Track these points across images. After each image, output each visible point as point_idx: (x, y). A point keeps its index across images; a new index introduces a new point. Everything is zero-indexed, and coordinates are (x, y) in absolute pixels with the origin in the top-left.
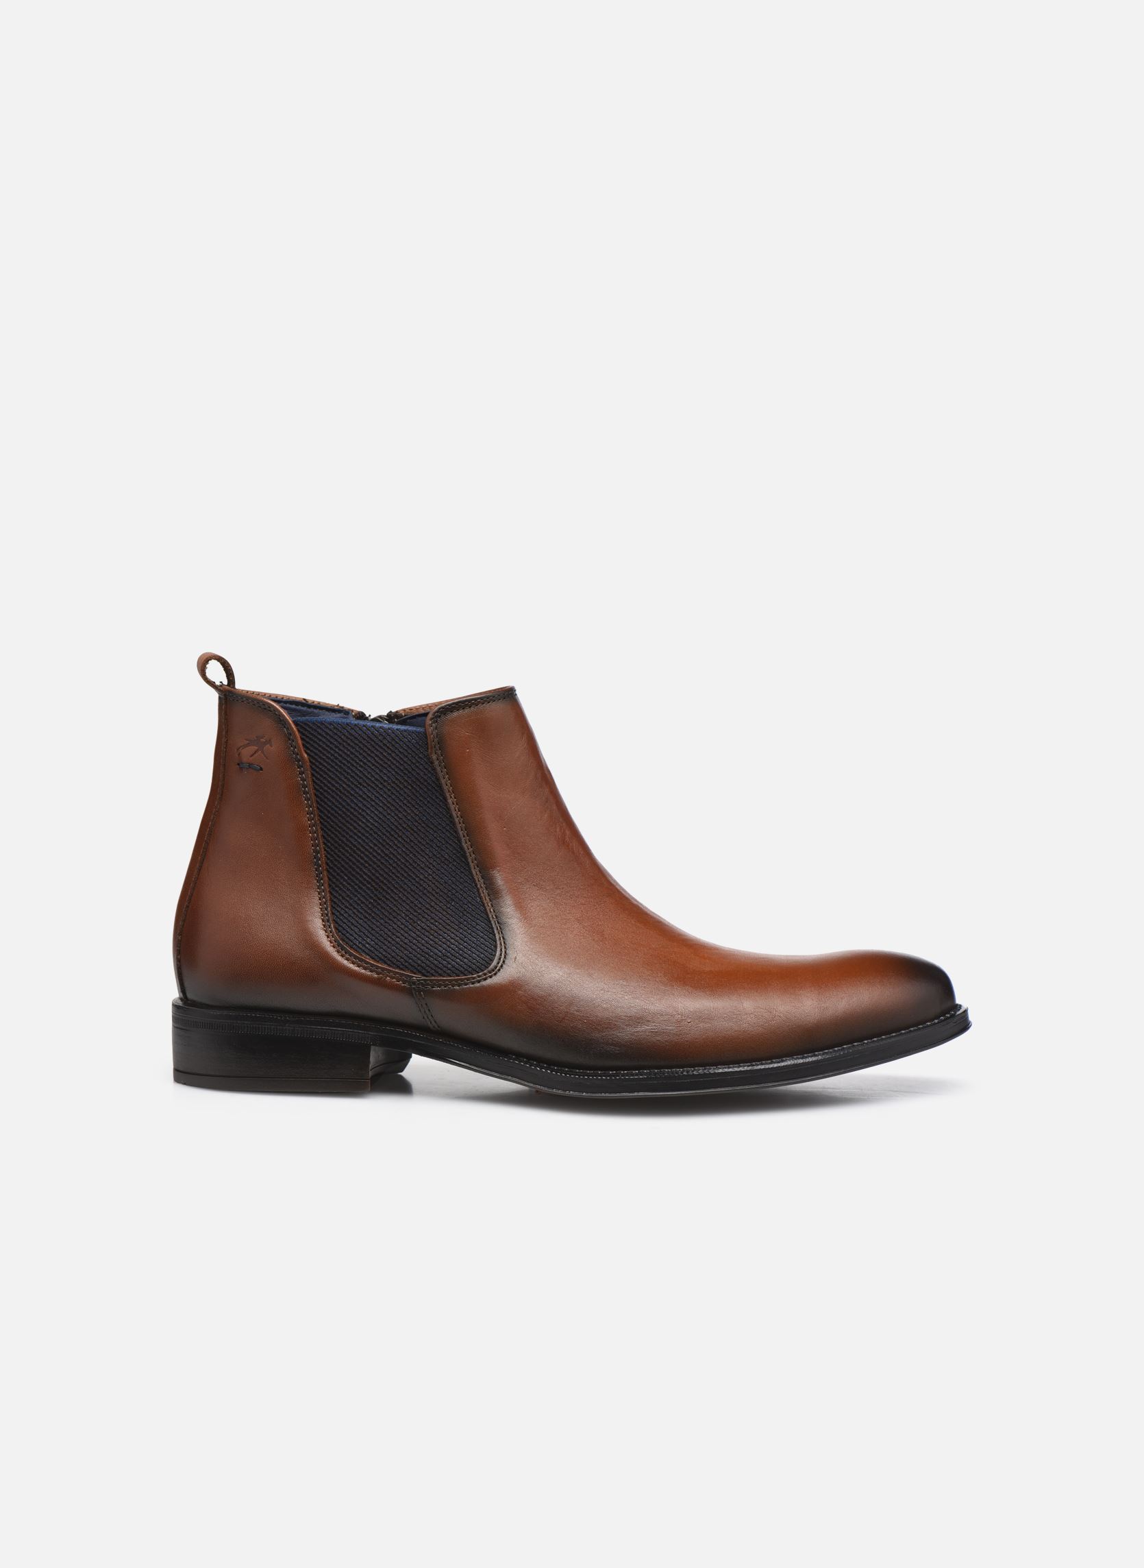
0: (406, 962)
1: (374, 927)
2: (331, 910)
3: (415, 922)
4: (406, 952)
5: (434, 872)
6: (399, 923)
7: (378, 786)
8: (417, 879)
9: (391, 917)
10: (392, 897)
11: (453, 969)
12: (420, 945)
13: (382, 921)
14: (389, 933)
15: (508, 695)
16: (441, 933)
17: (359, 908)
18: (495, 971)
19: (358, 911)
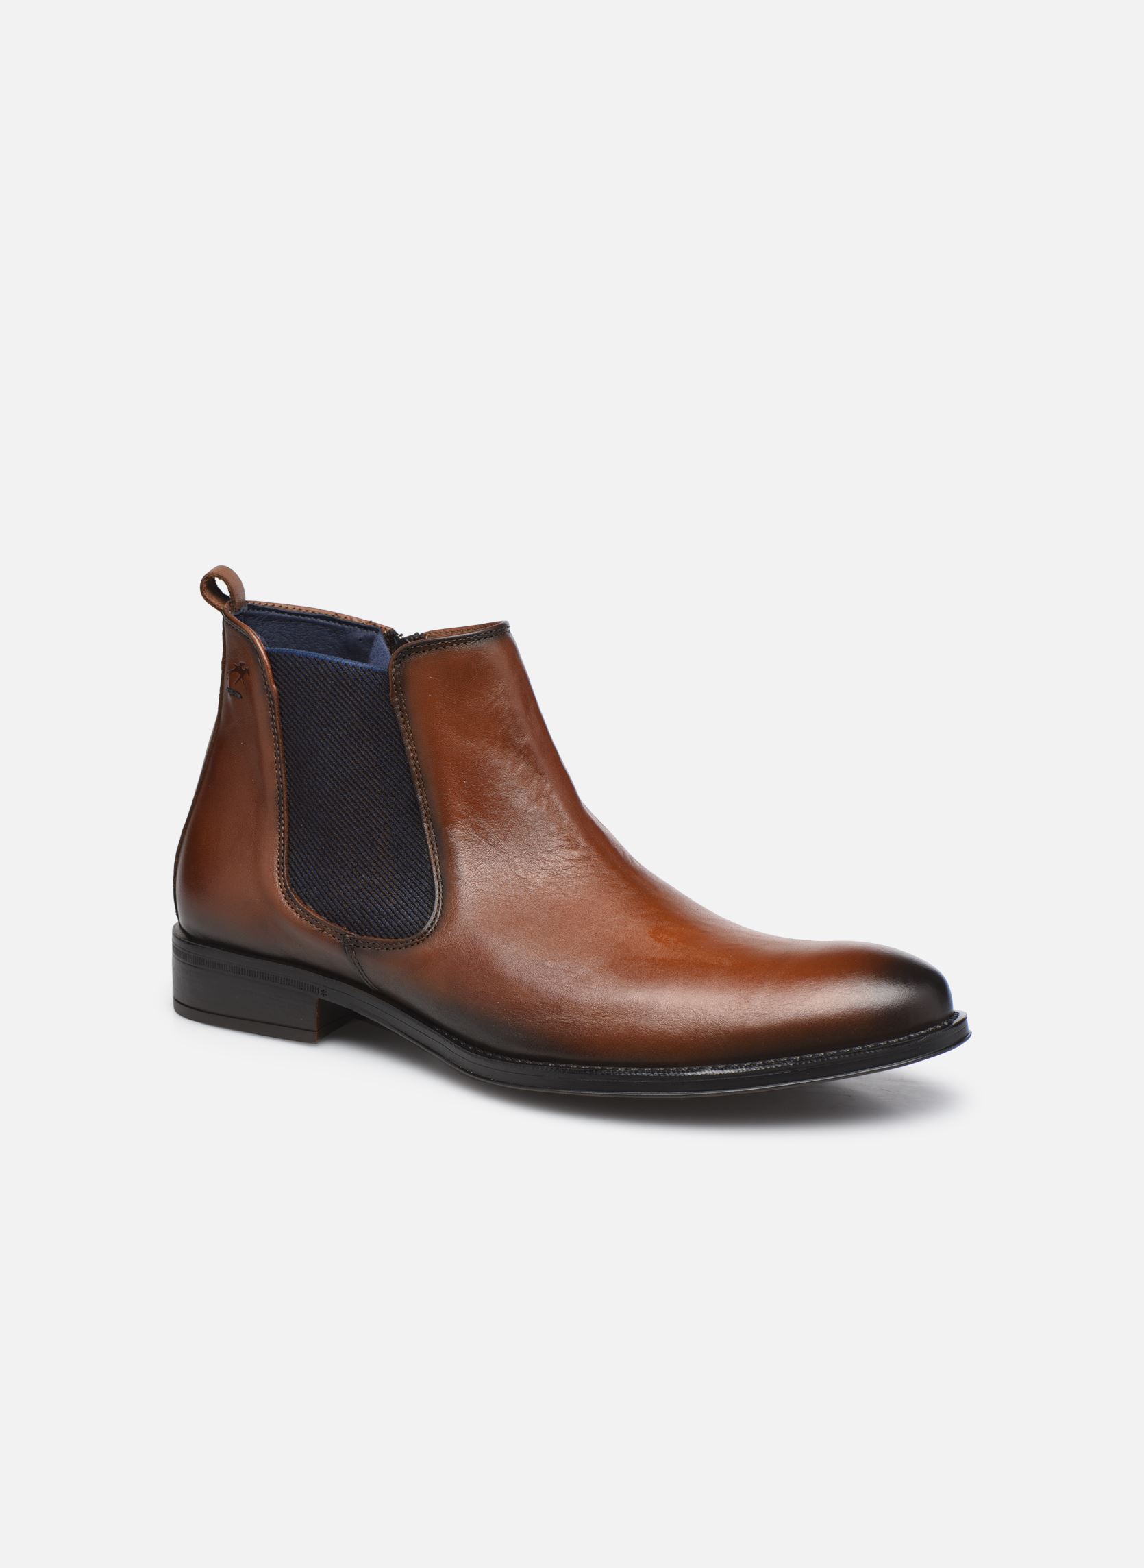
0: (344, 917)
1: (322, 875)
2: (287, 853)
3: (360, 875)
4: (346, 906)
5: (385, 823)
6: (345, 874)
7: (337, 727)
8: (369, 829)
9: (339, 867)
10: (342, 846)
11: (386, 930)
12: (360, 900)
13: (330, 870)
14: (334, 884)
15: (499, 631)
16: (383, 889)
17: (311, 853)
18: (424, 938)
19: (311, 857)
